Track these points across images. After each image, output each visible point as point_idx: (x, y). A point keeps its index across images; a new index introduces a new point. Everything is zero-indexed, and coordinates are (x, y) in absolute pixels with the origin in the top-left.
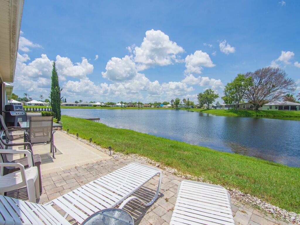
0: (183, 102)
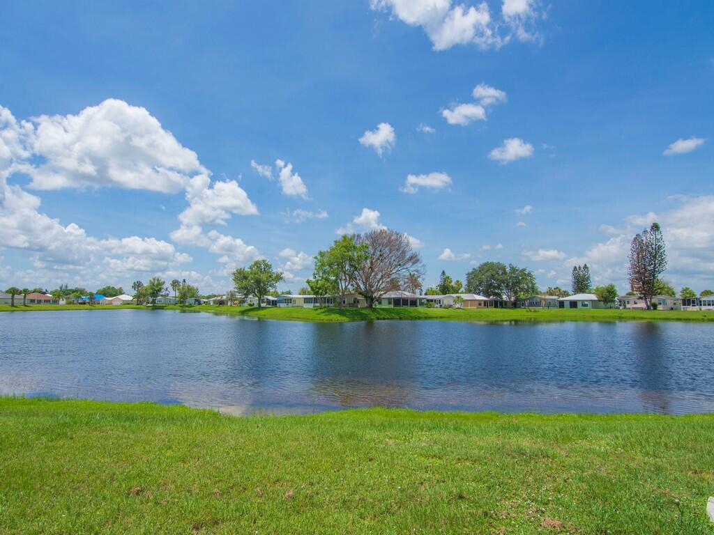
0: (170, 289)
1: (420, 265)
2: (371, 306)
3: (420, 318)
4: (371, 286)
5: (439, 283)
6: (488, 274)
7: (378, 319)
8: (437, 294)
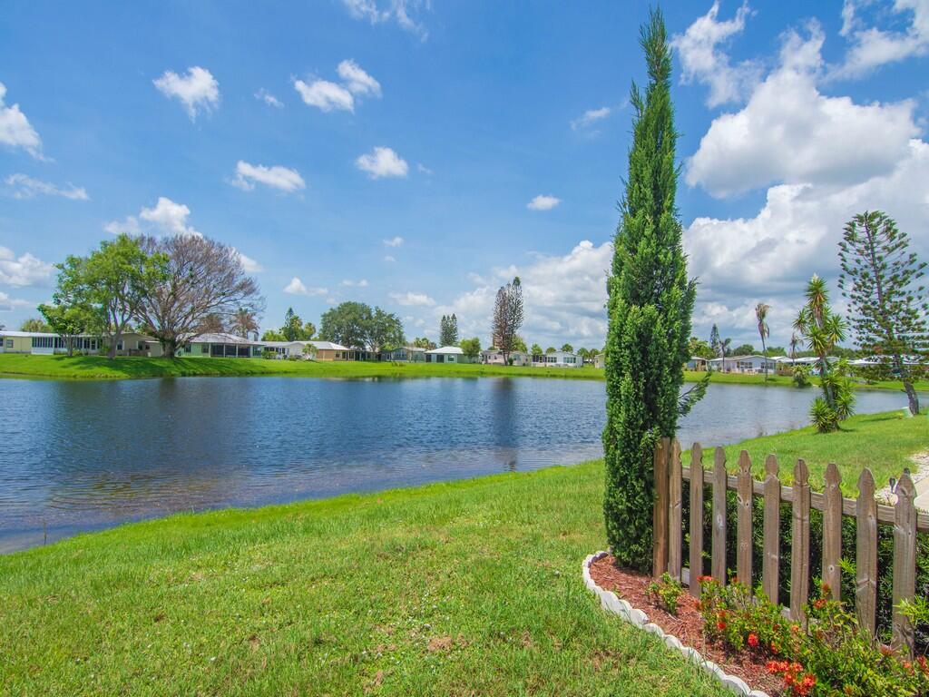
1: (258, 297)
2: (172, 355)
3: (253, 373)
4: (173, 324)
5: (283, 325)
6: (350, 317)
7: (184, 375)
8: (280, 340)
